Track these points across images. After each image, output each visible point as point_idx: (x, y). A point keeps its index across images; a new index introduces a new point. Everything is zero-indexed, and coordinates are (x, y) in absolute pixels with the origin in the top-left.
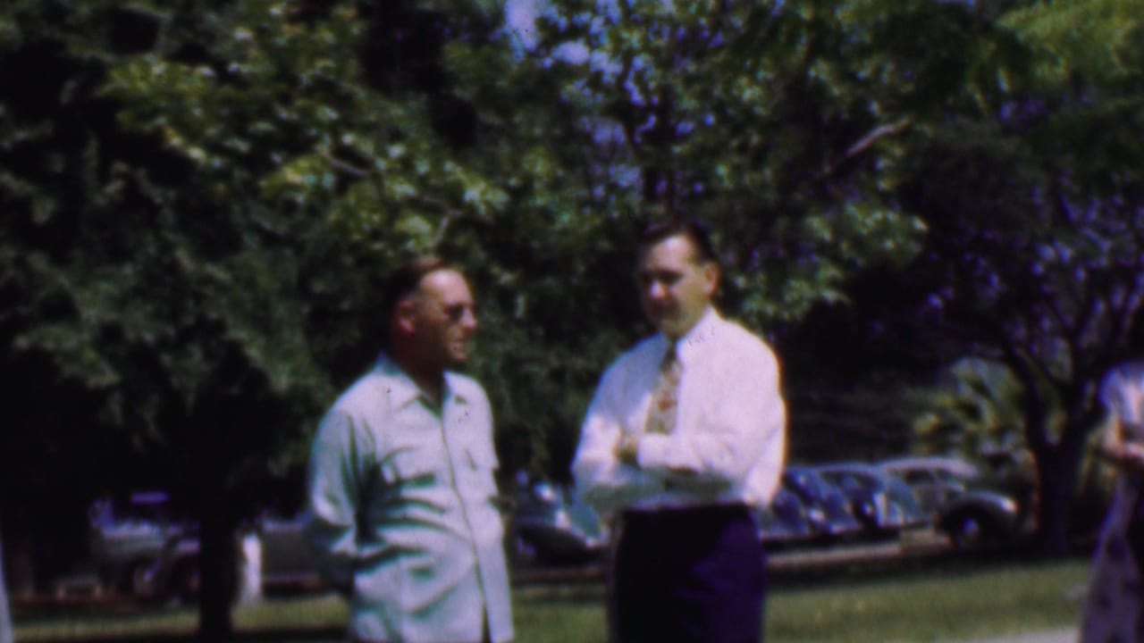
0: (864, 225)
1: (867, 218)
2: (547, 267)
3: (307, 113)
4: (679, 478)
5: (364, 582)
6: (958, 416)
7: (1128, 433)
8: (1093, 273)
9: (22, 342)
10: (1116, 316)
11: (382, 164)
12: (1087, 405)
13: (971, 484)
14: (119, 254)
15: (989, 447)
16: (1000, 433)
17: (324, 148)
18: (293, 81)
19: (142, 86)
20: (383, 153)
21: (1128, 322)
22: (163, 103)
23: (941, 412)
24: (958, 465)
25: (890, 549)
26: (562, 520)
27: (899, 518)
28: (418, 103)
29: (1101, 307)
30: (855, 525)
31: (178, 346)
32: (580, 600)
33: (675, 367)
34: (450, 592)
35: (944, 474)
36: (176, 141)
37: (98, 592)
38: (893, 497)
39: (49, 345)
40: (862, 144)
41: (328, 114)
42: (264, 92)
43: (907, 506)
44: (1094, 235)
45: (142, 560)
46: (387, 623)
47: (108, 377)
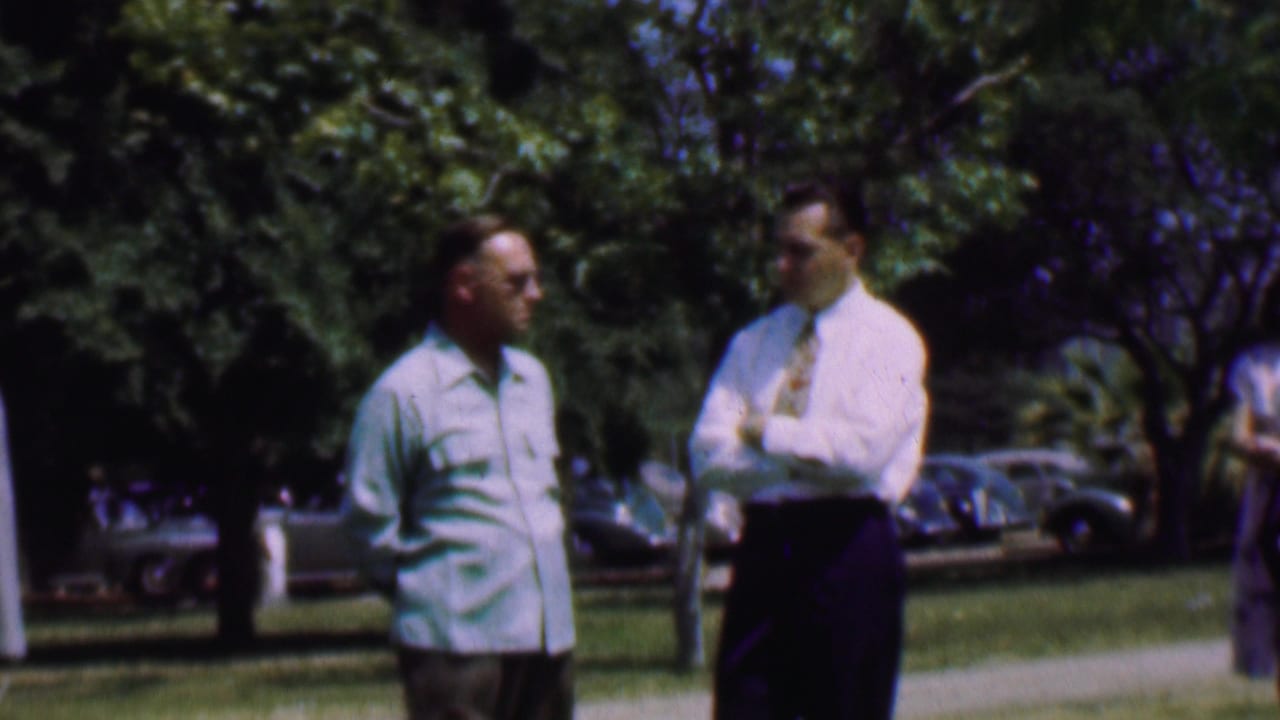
0: (967, 185)
1: (970, 177)
2: (609, 232)
3: (343, 53)
4: (806, 468)
5: (409, 580)
6: (1069, 404)
7: (1260, 425)
8: (1222, 245)
9: (28, 312)
10: (1246, 294)
11: (426, 113)
12: (1214, 392)
13: (1081, 480)
14: (135, 213)
15: (1103, 439)
16: (1114, 425)
17: (362, 95)
18: (326, 16)
19: (158, 23)
20: (428, 101)
21: (1259, 299)
22: (180, 43)
23: (1049, 399)
24: (1068, 459)
25: (990, 552)
26: (622, 514)
27: (1000, 518)
28: (473, 42)
29: (1229, 282)
30: (951, 525)
31: (202, 315)
32: (644, 604)
33: (813, 343)
34: (504, 593)
35: (1052, 469)
36: (194, 85)
37: (103, 591)
38: (994, 493)
39: (59, 314)
40: (964, 95)
41: (365, 55)
42: (292, 29)
43: (1010, 505)
44: (1223, 202)
45: (152, 557)
46: (434, 625)
47: (127, 350)
